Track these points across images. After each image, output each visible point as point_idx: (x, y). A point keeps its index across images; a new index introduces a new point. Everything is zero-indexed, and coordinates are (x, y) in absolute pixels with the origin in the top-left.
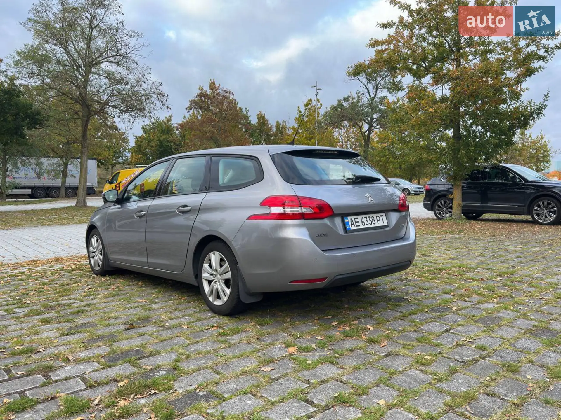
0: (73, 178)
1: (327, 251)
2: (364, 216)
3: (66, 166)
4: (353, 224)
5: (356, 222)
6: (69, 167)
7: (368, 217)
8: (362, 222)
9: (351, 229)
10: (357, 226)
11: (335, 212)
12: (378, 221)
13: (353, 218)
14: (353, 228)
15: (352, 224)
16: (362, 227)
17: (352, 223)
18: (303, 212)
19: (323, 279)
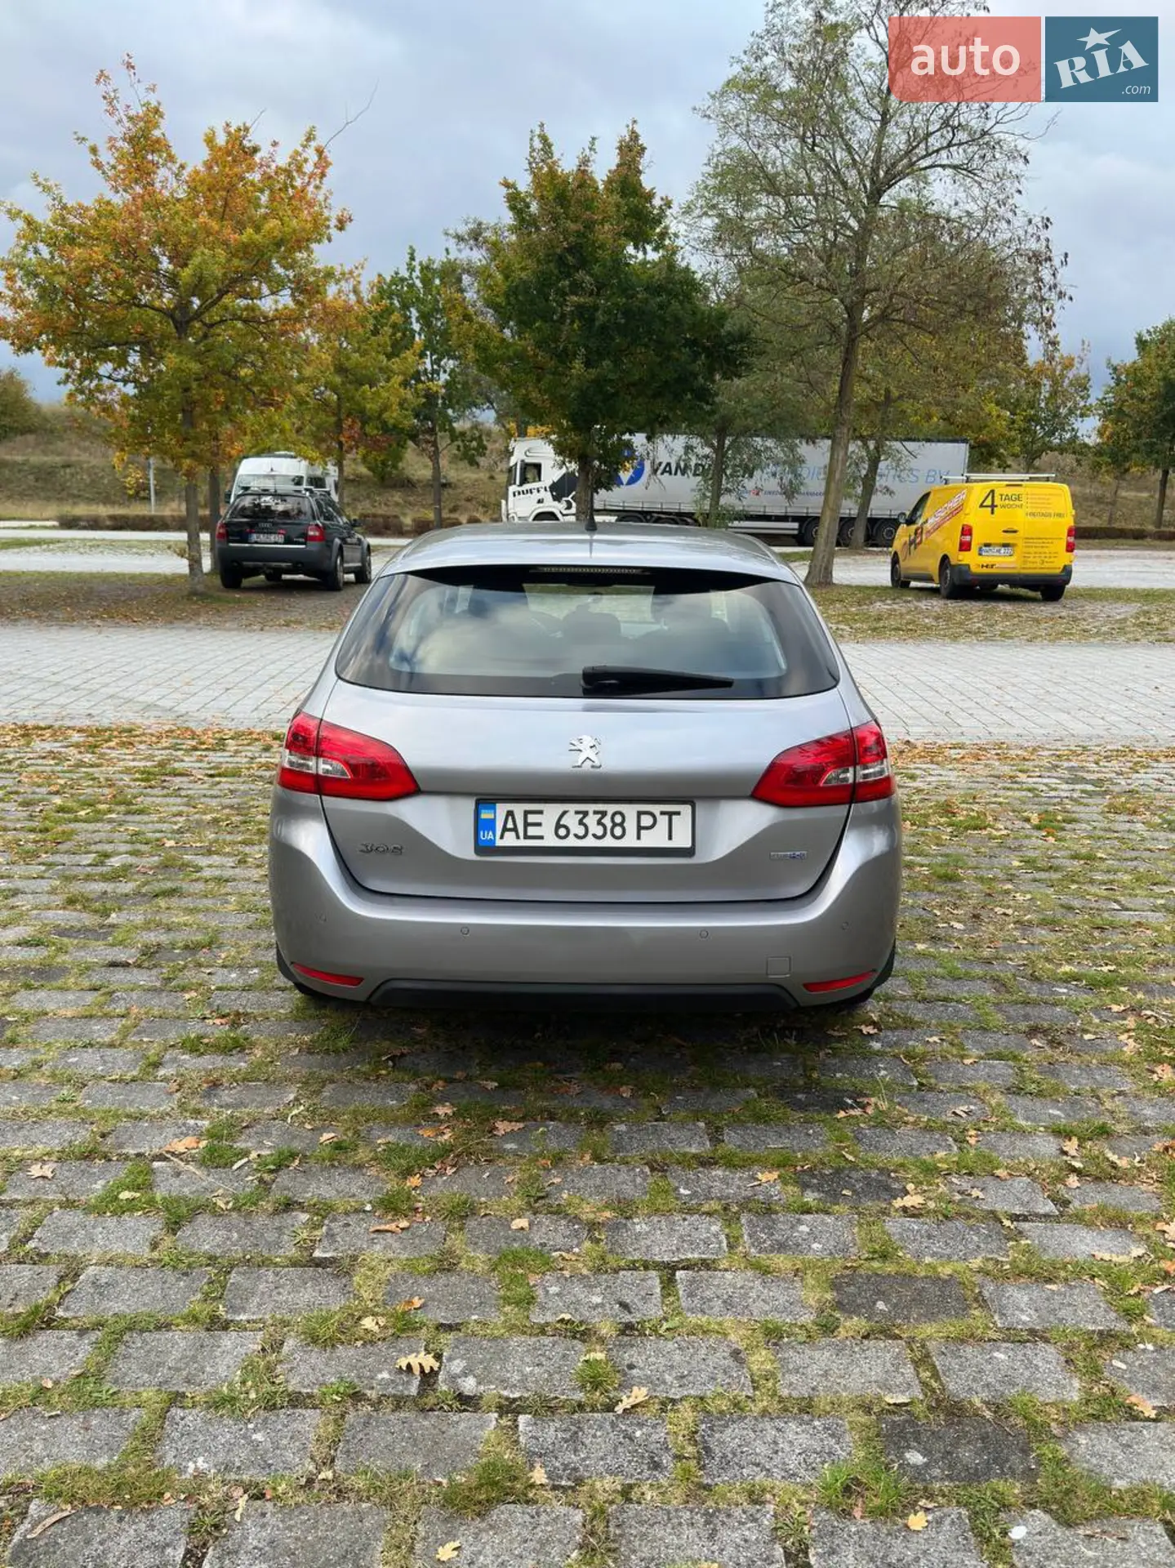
0: (887, 496)
1: (396, 900)
2: (572, 808)
3: (874, 464)
4: (515, 829)
5: (527, 824)
6: (882, 465)
7: (596, 812)
8: (558, 826)
9: (499, 843)
10: (526, 837)
11: (422, 787)
12: (640, 828)
13: (519, 809)
14: (510, 840)
15: (505, 829)
16: (551, 841)
17: (510, 825)
18: (321, 772)
19: (357, 981)
